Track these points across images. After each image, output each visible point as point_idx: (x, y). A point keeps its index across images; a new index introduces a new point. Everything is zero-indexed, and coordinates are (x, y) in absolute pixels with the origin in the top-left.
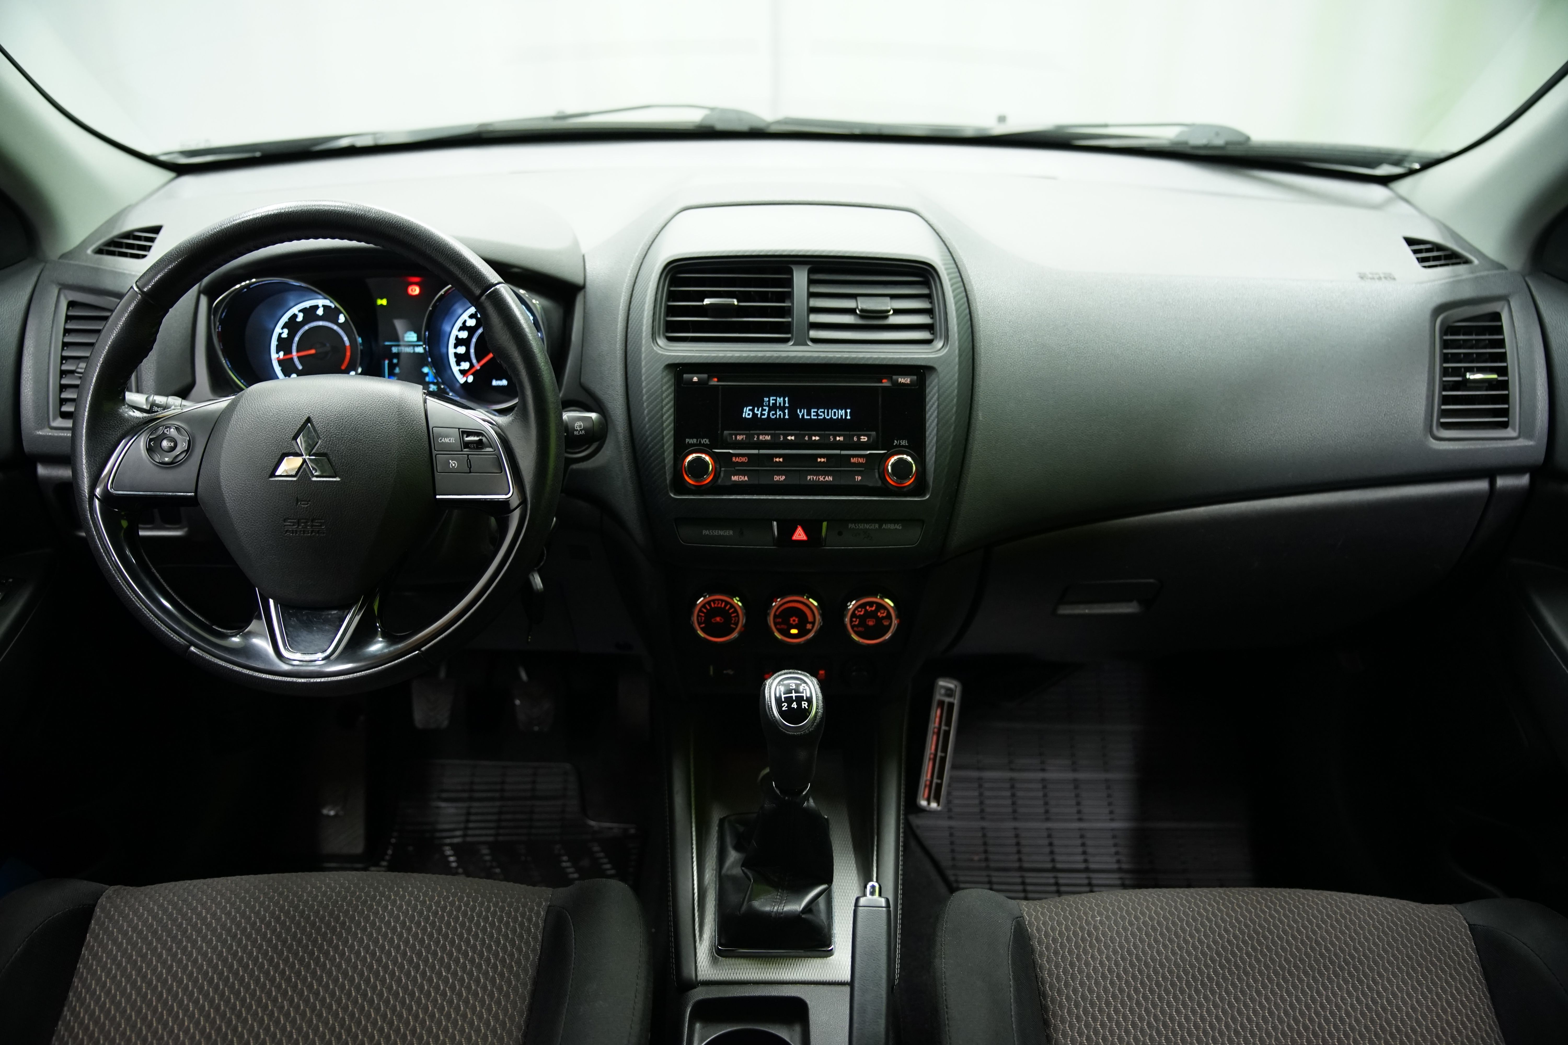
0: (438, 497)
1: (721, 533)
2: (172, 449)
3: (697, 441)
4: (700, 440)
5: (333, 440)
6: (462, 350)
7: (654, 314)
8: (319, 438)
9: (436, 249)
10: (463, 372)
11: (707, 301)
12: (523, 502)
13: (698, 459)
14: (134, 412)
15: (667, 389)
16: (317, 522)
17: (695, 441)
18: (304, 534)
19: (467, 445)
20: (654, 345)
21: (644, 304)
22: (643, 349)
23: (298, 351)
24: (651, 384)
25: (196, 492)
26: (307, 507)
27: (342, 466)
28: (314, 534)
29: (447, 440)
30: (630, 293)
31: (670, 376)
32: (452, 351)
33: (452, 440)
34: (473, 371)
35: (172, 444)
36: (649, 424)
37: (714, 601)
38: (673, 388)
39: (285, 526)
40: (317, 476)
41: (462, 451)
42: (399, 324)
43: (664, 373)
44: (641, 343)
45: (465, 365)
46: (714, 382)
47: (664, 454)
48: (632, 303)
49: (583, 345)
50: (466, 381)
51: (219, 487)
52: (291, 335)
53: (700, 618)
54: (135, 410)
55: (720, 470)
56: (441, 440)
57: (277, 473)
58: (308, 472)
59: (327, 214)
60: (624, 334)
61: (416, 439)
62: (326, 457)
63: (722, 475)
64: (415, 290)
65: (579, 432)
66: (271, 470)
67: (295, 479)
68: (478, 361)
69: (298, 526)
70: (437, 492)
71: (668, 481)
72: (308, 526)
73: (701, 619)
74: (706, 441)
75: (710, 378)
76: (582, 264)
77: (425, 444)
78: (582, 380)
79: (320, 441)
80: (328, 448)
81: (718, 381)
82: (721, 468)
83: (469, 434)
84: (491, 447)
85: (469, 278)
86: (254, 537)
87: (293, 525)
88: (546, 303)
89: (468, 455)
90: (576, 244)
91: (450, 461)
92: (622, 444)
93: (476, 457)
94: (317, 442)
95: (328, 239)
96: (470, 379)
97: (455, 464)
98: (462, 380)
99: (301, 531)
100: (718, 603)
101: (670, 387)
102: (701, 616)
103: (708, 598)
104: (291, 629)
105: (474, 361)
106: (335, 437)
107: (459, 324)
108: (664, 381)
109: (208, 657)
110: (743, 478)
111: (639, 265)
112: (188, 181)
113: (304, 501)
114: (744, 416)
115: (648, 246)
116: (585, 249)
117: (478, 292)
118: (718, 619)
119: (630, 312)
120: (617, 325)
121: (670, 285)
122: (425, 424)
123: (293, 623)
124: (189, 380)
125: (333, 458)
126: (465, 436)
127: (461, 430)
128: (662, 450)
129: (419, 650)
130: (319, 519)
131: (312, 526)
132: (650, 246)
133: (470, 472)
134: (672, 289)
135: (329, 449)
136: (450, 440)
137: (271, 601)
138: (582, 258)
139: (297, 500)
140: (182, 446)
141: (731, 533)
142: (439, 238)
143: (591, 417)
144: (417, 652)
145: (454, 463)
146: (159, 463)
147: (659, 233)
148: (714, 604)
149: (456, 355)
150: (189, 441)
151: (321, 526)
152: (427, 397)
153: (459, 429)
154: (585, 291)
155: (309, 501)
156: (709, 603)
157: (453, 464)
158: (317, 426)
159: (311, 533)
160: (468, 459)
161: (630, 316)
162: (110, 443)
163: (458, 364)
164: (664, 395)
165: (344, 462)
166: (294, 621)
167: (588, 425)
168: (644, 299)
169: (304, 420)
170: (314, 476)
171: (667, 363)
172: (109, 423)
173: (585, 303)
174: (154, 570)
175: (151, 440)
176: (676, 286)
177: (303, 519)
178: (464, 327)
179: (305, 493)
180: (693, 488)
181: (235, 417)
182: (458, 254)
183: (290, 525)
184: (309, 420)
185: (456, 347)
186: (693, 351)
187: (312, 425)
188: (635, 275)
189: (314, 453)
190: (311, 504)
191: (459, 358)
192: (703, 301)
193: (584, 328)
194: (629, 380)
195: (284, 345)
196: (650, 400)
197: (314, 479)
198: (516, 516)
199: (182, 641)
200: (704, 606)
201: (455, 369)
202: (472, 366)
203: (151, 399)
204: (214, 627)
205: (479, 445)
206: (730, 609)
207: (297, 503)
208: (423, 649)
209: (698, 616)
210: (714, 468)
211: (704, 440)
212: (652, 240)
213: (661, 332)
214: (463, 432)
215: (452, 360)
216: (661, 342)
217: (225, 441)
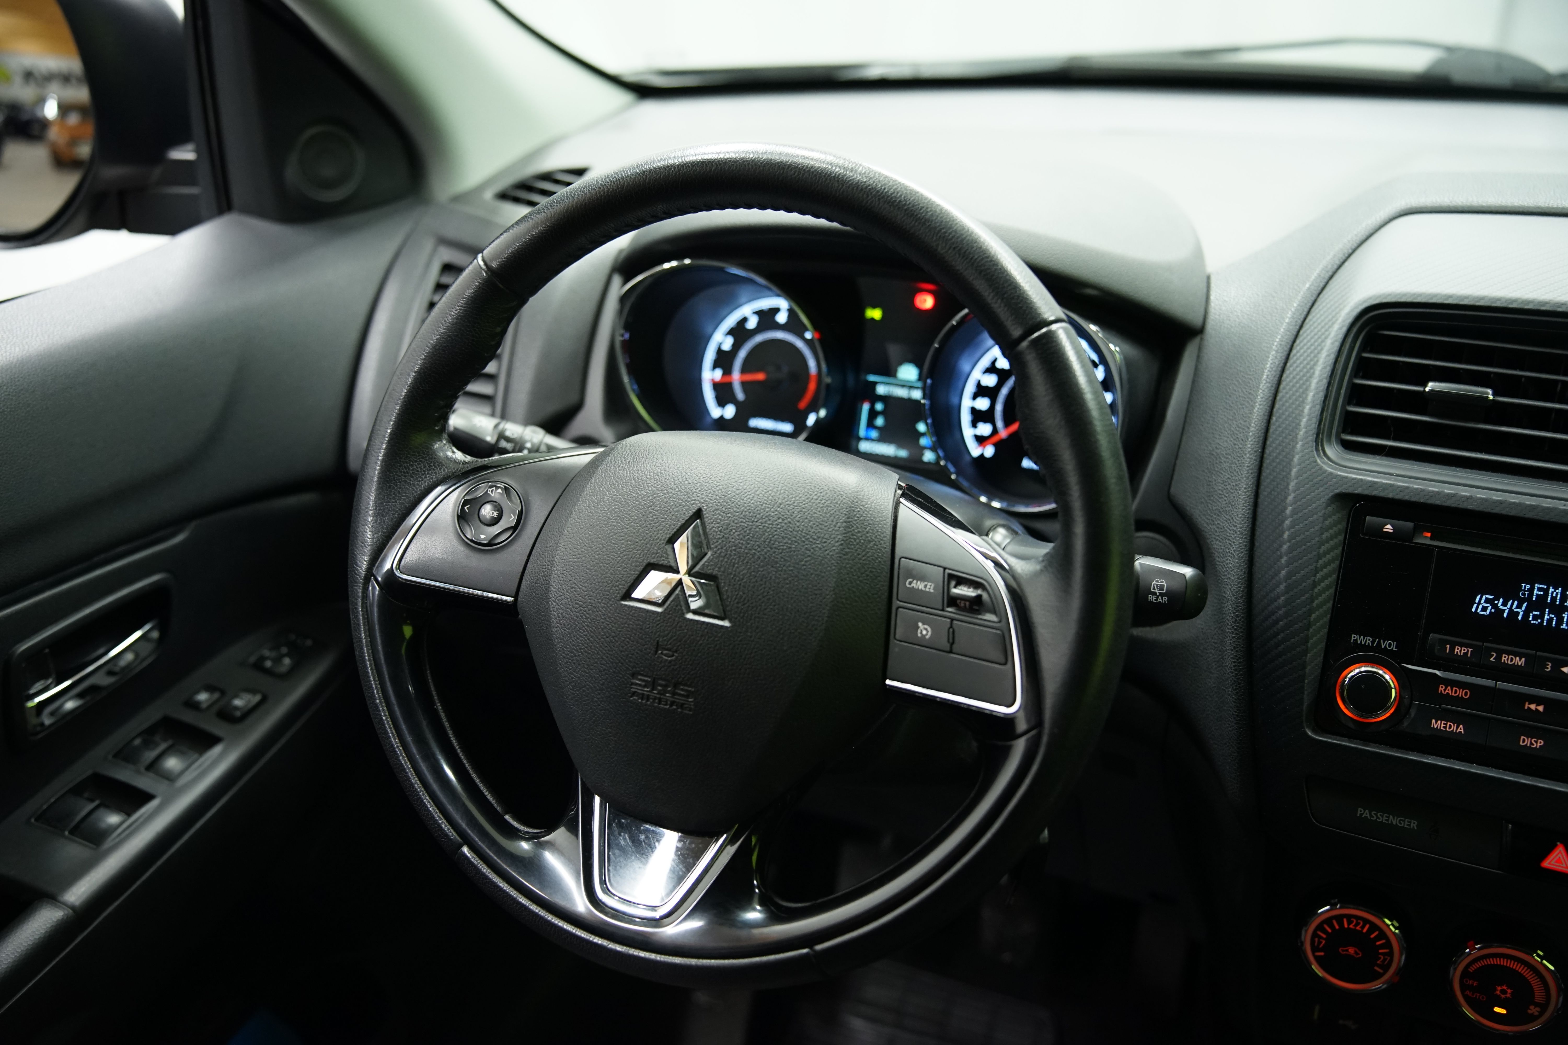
0: (888, 682)
1: (1395, 821)
2: (494, 522)
3: (1373, 642)
4: (1379, 642)
5: (731, 555)
6: (983, 404)
7: (1326, 397)
8: (709, 548)
9: (954, 249)
10: (981, 440)
11: (1431, 386)
12: (1036, 722)
13: (1370, 677)
14: (453, 452)
15: (1331, 538)
16: (682, 690)
17: (1369, 640)
18: (660, 703)
19: (953, 601)
20: (1319, 455)
21: (1311, 377)
22: (1296, 459)
23: (744, 370)
24: (1302, 525)
25: (516, 596)
26: (671, 661)
27: (738, 603)
28: (675, 707)
29: (920, 585)
30: (1286, 353)
31: (1339, 515)
32: (967, 403)
33: (930, 587)
34: (995, 439)
35: (495, 514)
36: (1287, 596)
37: (1349, 917)
38: (1341, 538)
39: (632, 684)
40: (695, 612)
41: (943, 610)
42: (893, 350)
43: (1330, 509)
44: (1294, 447)
45: (985, 429)
46: (1425, 538)
47: (1306, 656)
48: (1287, 372)
49: (1183, 429)
50: (982, 455)
51: (546, 599)
52: (736, 347)
53: (1316, 939)
54: (455, 450)
55: (1411, 704)
56: (910, 583)
57: (635, 595)
58: (682, 603)
59: (784, 168)
60: (1264, 425)
61: (867, 575)
62: (714, 581)
63: (1413, 713)
64: (927, 302)
65: (1157, 598)
66: (626, 587)
67: (659, 610)
68: (1007, 424)
69: (653, 689)
70: (889, 674)
71: (1305, 707)
72: (669, 692)
73: (1320, 943)
74: (1391, 645)
75: (1417, 530)
76: (1205, 290)
77: (883, 586)
78: (1172, 490)
79: (709, 554)
80: (720, 568)
81: (1432, 538)
82: (1412, 700)
83: (961, 581)
84: (994, 612)
85: (1005, 306)
86: (584, 691)
87: (645, 686)
88: (1133, 351)
89: (952, 620)
90: (1198, 254)
91: (920, 624)
92: (1229, 619)
93: (965, 625)
94: (706, 554)
95: (782, 212)
96: (989, 451)
97: (928, 632)
98: (975, 450)
99: (655, 698)
100: (1356, 925)
101: (1336, 535)
102: (1320, 937)
103: (1339, 911)
104: (617, 852)
105: (1000, 424)
106: (735, 550)
107: (985, 362)
108: (1327, 522)
109: (485, 870)
110: (1454, 727)
111: (1310, 304)
112: (653, 109)
113: (668, 650)
114: (1473, 610)
115: (1330, 273)
116: (1212, 265)
117: (1016, 332)
118: (1351, 950)
119: (1281, 387)
120: (1253, 407)
121: (1363, 349)
122: (889, 549)
123: (622, 842)
124: (573, 398)
125: (724, 586)
126: (953, 583)
127: (947, 571)
128: (1304, 647)
129: (811, 947)
130: (685, 685)
131: (674, 694)
132: (1335, 273)
133: (951, 652)
134: (1365, 355)
135: (722, 569)
136: (925, 586)
137: (597, 800)
138: (1205, 280)
139: (658, 646)
140: (509, 520)
141: (1414, 824)
142: (964, 229)
143: (1184, 575)
144: (805, 951)
145: (926, 629)
146: (472, 541)
147: (1354, 251)
148: (1349, 923)
149: (974, 411)
150: (520, 514)
151: (688, 696)
152: (902, 500)
153: (945, 569)
154: (1202, 339)
155: (676, 651)
156: (1339, 918)
157: (924, 631)
158: (708, 527)
159: (671, 705)
160: (951, 627)
161: (1280, 395)
162: (408, 497)
163: (974, 425)
164: (1324, 548)
165: (741, 597)
166: (625, 839)
167: (1177, 585)
168: (1311, 368)
169: (691, 513)
170: (689, 610)
171: (1337, 491)
172: (412, 466)
173: (1199, 358)
174: (439, 706)
175: (466, 502)
176: (1371, 352)
177: (661, 679)
178: (992, 369)
179: (671, 638)
180: (1351, 725)
181: (590, 487)
182: (991, 261)
183: (640, 685)
184: (698, 514)
185: (975, 397)
186: (1392, 474)
187: (703, 523)
188: (1300, 322)
189: (697, 572)
190: (677, 657)
191: (978, 416)
192: (1425, 385)
193: (1189, 402)
194: (1259, 510)
195: (724, 360)
196: (1295, 553)
197: (690, 616)
198: (1019, 747)
199: (452, 834)
200: (1328, 921)
201: (968, 433)
202: (995, 431)
203: (501, 427)
204: (507, 817)
205: (975, 606)
206: (1378, 938)
207: (656, 652)
208: (819, 947)
209: (1315, 935)
210: (1400, 696)
211: (1387, 642)
212: (1338, 263)
213: (1334, 431)
214: (951, 577)
215: (966, 418)
216: (1333, 451)
217: (569, 525)
